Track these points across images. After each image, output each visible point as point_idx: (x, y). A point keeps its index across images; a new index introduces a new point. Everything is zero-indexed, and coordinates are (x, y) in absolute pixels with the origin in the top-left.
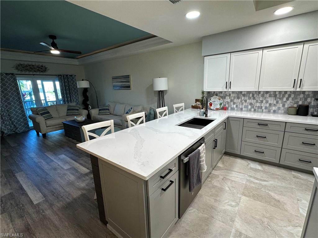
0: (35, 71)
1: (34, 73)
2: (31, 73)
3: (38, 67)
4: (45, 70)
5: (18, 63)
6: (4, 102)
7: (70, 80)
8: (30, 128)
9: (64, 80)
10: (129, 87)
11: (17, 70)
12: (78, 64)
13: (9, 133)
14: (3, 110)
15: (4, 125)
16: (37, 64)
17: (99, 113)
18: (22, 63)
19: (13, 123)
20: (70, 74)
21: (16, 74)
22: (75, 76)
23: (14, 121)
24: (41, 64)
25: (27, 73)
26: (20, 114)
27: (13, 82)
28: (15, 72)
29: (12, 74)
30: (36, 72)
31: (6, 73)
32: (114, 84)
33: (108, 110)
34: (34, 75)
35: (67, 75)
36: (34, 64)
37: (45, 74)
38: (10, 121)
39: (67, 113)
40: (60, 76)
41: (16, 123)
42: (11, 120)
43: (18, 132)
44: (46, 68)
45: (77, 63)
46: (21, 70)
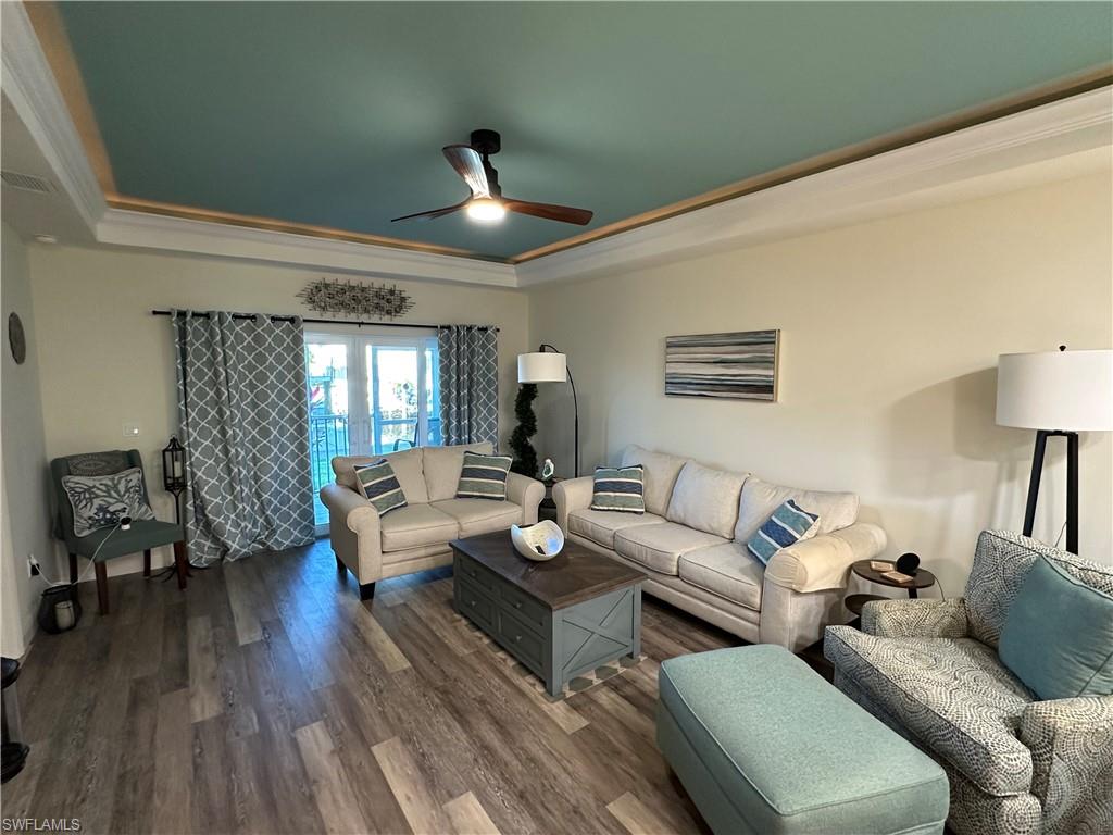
0: (366, 311)
1: (364, 318)
2: (352, 317)
3: (378, 295)
4: (401, 307)
5: (317, 277)
6: (250, 425)
7: (477, 346)
8: (318, 534)
9: (458, 348)
10: (765, 389)
11: (310, 306)
12: (515, 286)
13: (244, 550)
14: (240, 458)
15: (232, 516)
16: (378, 283)
17: (593, 503)
18: (330, 278)
19: (262, 511)
20: (481, 325)
21: (305, 321)
22: (498, 330)
23: (270, 503)
24: (389, 285)
25: (341, 316)
26: (294, 473)
27: (288, 349)
28: (304, 311)
29: (292, 320)
30: (368, 312)
31: (273, 314)
32: (673, 368)
33: (637, 488)
34: (360, 324)
35: (470, 329)
36: (366, 282)
37: (397, 320)
38: (255, 500)
39: (461, 486)
40: (446, 331)
41: (276, 510)
42: (259, 496)
43: (276, 549)
44: (403, 299)
45: (513, 282)
46: (323, 304)
